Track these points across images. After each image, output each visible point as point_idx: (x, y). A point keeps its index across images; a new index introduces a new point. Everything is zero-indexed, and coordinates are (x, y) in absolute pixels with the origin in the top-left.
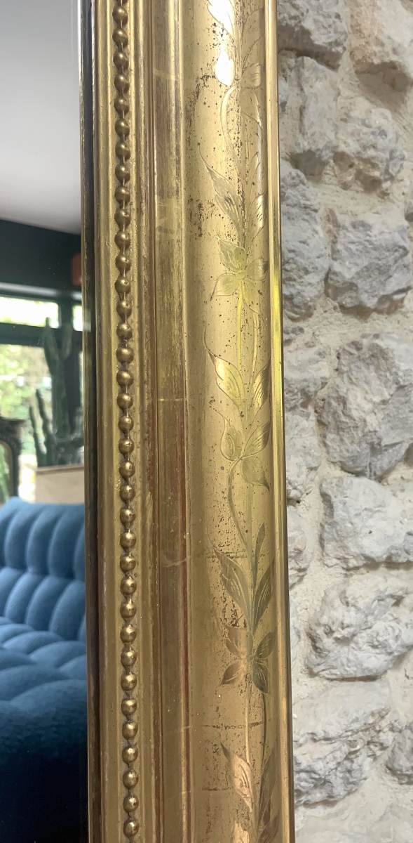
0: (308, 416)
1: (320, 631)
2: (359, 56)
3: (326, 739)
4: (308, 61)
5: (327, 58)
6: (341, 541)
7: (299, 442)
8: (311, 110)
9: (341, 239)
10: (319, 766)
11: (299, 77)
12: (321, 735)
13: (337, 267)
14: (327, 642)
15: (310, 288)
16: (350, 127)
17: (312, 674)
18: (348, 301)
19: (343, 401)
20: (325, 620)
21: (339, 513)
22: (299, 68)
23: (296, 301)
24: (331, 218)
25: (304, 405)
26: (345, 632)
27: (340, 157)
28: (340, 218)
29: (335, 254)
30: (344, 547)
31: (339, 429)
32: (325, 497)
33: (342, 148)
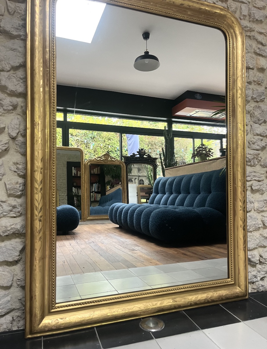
0: (249, 115)
1: (250, 141)
2: (257, 67)
3: (251, 154)
4: (250, 70)
5: (253, 69)
6: (253, 131)
7: (248, 118)
8: (250, 76)
9: (254, 92)
10: (249, 157)
11: (248, 72)
12: (250, 153)
13: (253, 96)
14: (251, 143)
15: (249, 98)
16: (256, 77)
17: (249, 148)
18: (255, 100)
19: (254, 113)
20: (251, 140)
21: (253, 127)
22: (248, 71)
23: (247, 100)
24: (253, 89)
25: (248, 113)
26: (253, 142)
27: (254, 81)
28: (254, 89)
29: (253, 94)
30: (254, 132)
31: (253, 117)
32: (251, 126)
33: (255, 80)
